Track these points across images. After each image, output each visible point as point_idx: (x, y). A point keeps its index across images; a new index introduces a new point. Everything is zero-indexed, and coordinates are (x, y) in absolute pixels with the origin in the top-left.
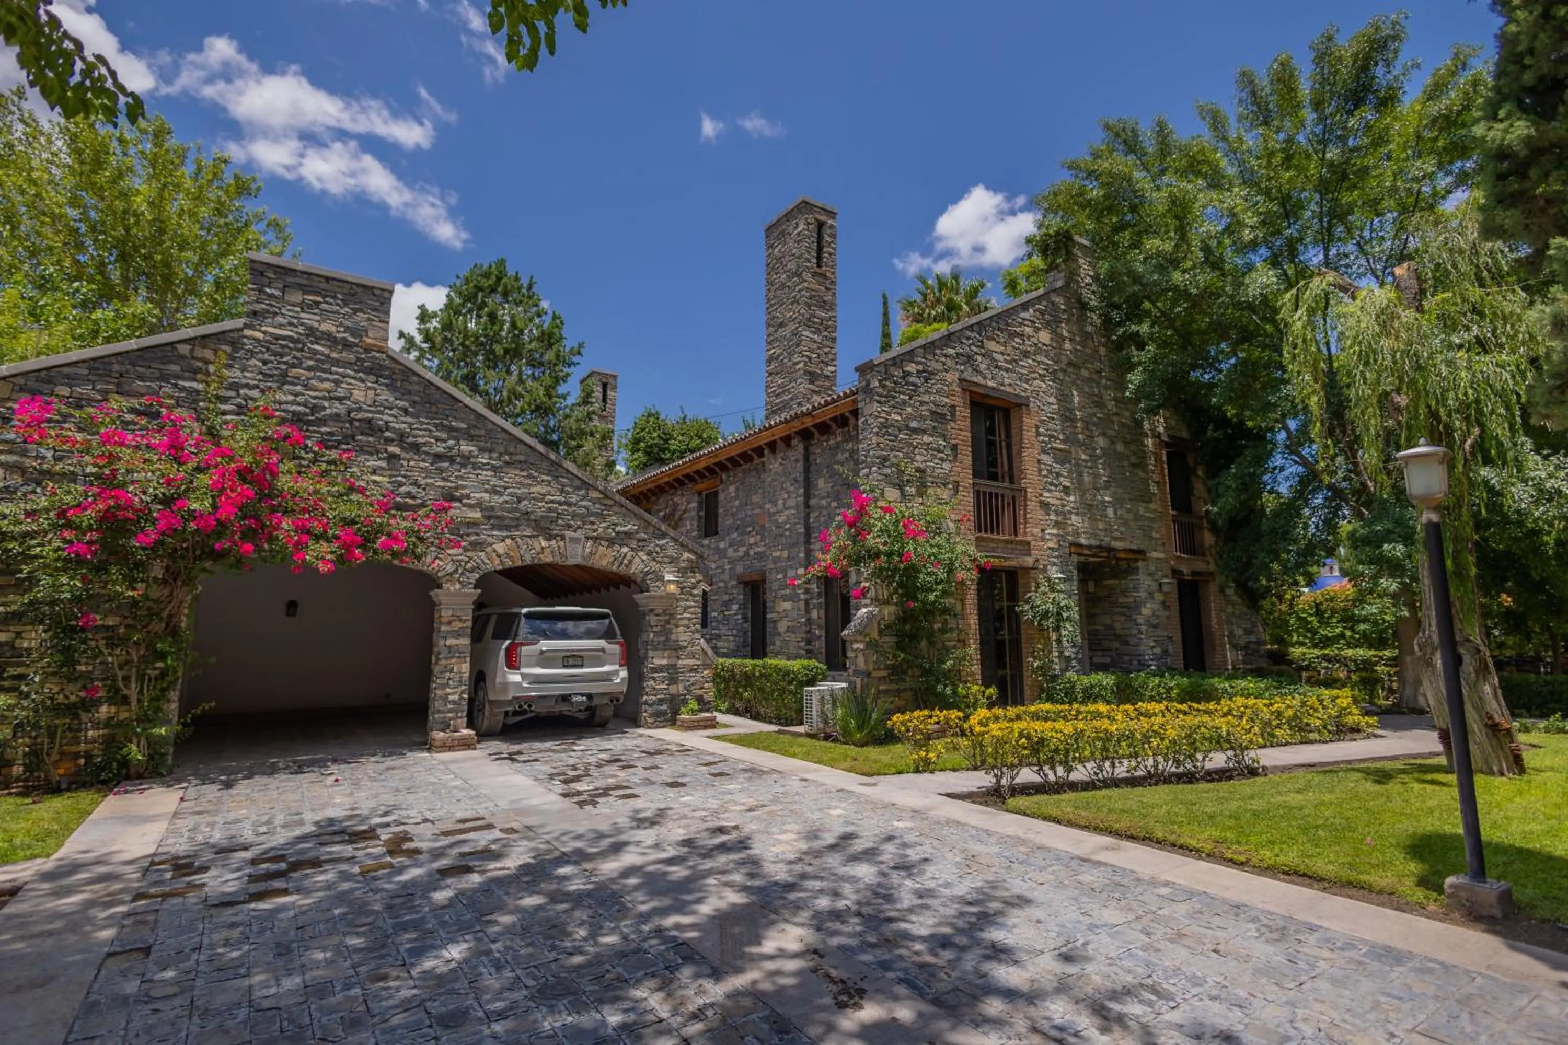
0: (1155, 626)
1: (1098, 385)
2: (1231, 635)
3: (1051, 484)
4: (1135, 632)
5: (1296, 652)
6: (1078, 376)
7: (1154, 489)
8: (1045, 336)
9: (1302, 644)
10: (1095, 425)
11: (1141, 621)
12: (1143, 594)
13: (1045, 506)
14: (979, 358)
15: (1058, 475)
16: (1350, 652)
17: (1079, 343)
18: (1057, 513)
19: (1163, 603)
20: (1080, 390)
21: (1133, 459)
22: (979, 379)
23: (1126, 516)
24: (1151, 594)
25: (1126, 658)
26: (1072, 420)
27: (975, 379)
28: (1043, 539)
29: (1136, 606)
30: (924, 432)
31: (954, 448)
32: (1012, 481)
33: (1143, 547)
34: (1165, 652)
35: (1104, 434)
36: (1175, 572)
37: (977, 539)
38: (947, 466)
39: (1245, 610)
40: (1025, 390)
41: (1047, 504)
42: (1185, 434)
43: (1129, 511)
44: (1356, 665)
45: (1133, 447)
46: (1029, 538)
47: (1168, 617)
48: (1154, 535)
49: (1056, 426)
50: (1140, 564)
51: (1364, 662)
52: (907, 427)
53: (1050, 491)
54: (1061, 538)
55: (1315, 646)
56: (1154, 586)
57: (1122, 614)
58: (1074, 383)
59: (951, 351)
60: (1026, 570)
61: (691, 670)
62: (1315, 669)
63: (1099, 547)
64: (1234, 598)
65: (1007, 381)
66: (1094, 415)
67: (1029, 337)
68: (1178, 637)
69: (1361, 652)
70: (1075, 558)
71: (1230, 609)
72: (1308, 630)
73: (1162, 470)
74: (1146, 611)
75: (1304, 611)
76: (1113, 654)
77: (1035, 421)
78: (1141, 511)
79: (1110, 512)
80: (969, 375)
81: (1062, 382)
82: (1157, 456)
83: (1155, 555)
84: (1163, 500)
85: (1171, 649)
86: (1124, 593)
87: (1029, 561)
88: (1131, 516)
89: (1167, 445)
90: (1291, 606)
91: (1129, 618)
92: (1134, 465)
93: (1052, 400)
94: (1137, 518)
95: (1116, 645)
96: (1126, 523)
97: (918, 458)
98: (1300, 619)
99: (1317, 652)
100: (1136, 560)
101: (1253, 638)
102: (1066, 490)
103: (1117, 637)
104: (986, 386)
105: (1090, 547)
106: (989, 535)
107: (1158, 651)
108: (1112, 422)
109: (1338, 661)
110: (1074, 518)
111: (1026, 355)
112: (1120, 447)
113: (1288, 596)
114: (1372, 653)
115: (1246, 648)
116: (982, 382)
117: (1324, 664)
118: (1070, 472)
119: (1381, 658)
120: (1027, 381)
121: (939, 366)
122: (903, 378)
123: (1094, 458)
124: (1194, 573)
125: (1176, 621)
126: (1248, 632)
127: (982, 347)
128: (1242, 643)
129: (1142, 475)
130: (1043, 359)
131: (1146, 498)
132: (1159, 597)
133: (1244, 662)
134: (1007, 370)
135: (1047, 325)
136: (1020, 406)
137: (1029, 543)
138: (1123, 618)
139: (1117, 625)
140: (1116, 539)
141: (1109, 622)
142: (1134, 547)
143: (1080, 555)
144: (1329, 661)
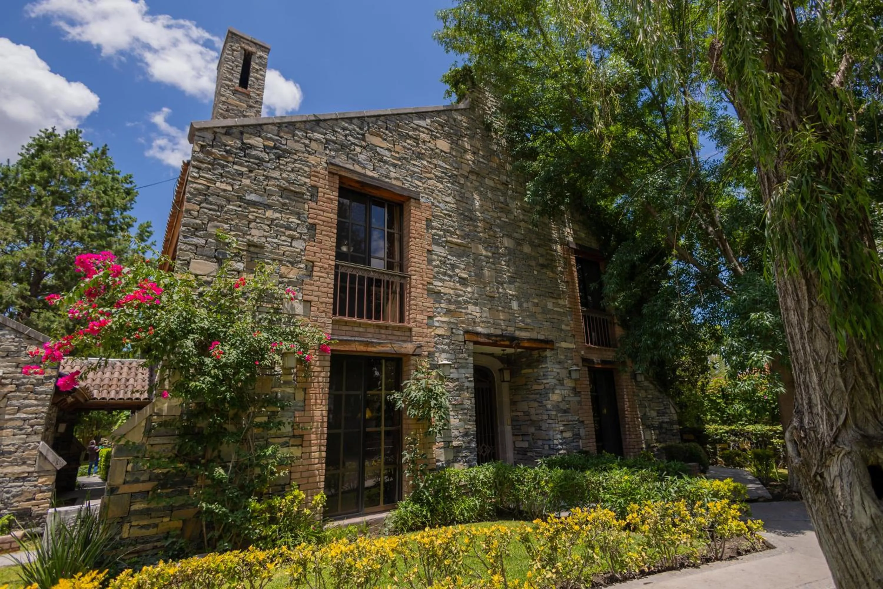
0: (565, 411)
1: (504, 194)
2: (644, 417)
3: (445, 274)
4: (545, 417)
5: (711, 428)
6: (481, 185)
7: (563, 287)
8: (443, 145)
9: (714, 422)
10: (498, 226)
11: (549, 406)
12: (551, 381)
13: (437, 295)
14: (358, 149)
15: (453, 267)
16: (750, 428)
17: (483, 157)
18: (449, 302)
19: (574, 389)
20: (480, 194)
21: (541, 261)
22: (358, 168)
23: (533, 309)
24: (561, 382)
25: (540, 443)
26: (472, 219)
27: (350, 167)
28: (429, 326)
29: (545, 394)
30: (269, 207)
31: (312, 227)
32: (401, 270)
33: (551, 337)
34: (577, 436)
35: (509, 236)
36: (585, 361)
37: (335, 322)
38: (299, 245)
39: (657, 394)
40: (417, 186)
41: (439, 293)
42: (594, 245)
43: (537, 305)
44: (757, 438)
45: (541, 250)
46: (412, 325)
47: (579, 402)
48: (563, 327)
49: (452, 223)
50: (548, 353)
51: (762, 435)
52: (241, 199)
53: (443, 281)
54: (452, 327)
55: (724, 423)
56: (564, 374)
57: (535, 400)
58: (476, 189)
59: (317, 136)
60: (407, 355)
61: (17, 479)
62: (725, 441)
63: (501, 336)
64: (646, 384)
65: (393, 175)
66: (499, 218)
67: (424, 142)
68: (590, 420)
69: (759, 427)
70: (471, 346)
71: (642, 394)
72: (718, 410)
73: (571, 272)
74: (555, 397)
75: (714, 395)
76: (530, 438)
77: (426, 214)
78: (550, 306)
79: (515, 305)
80: (341, 160)
81: (462, 186)
82: (567, 262)
83: (564, 345)
84: (572, 297)
85: (582, 432)
86: (537, 380)
87: (409, 347)
88: (539, 310)
89: (576, 252)
90: (703, 390)
91: (542, 405)
92: (543, 266)
93: (449, 199)
94: (545, 311)
95: (532, 430)
96: (532, 315)
97: (254, 232)
98: (710, 401)
99: (726, 428)
100: (545, 349)
101: (666, 419)
102: (463, 281)
103: (533, 423)
104: (365, 175)
105: (488, 336)
106: (356, 319)
107: (568, 435)
108: (519, 227)
109: (743, 435)
110: (471, 308)
111: (420, 156)
112: (527, 249)
113: (699, 383)
114: (768, 428)
115: (660, 427)
116: (362, 171)
117: (733, 438)
118: (467, 265)
119: (775, 432)
120: (420, 179)
121: (299, 147)
122: (242, 149)
123: (496, 255)
124: (604, 362)
125: (588, 405)
126: (661, 413)
127: (364, 140)
128: (656, 424)
129: (551, 275)
130: (440, 163)
131: (555, 295)
132: (569, 383)
133: (657, 441)
134: (395, 166)
135: (448, 136)
136: (409, 198)
137: (410, 330)
138: (536, 404)
139: (533, 411)
140: (520, 329)
141: (526, 408)
142: (542, 337)
143: (476, 343)
144: (736, 435)
